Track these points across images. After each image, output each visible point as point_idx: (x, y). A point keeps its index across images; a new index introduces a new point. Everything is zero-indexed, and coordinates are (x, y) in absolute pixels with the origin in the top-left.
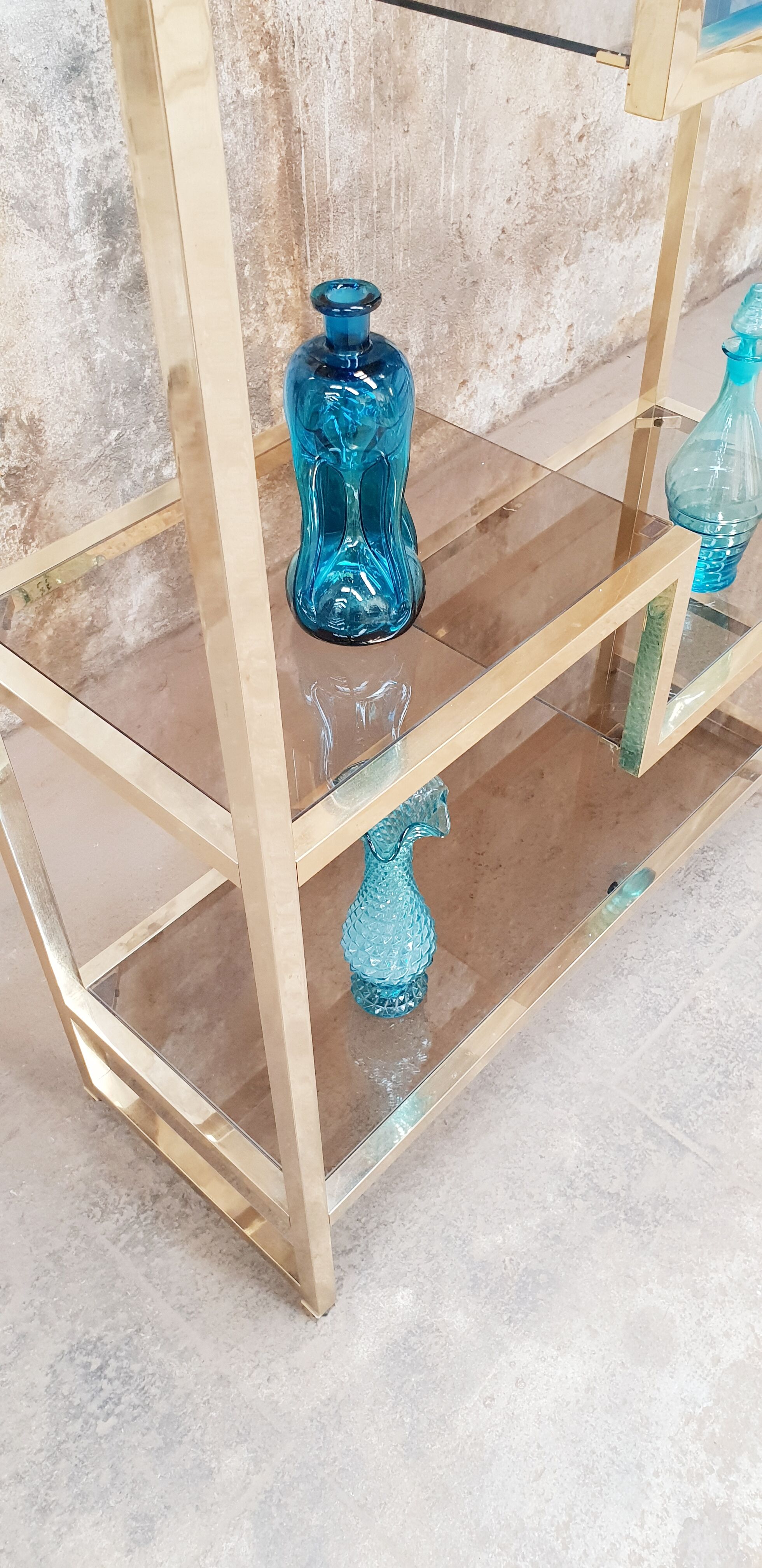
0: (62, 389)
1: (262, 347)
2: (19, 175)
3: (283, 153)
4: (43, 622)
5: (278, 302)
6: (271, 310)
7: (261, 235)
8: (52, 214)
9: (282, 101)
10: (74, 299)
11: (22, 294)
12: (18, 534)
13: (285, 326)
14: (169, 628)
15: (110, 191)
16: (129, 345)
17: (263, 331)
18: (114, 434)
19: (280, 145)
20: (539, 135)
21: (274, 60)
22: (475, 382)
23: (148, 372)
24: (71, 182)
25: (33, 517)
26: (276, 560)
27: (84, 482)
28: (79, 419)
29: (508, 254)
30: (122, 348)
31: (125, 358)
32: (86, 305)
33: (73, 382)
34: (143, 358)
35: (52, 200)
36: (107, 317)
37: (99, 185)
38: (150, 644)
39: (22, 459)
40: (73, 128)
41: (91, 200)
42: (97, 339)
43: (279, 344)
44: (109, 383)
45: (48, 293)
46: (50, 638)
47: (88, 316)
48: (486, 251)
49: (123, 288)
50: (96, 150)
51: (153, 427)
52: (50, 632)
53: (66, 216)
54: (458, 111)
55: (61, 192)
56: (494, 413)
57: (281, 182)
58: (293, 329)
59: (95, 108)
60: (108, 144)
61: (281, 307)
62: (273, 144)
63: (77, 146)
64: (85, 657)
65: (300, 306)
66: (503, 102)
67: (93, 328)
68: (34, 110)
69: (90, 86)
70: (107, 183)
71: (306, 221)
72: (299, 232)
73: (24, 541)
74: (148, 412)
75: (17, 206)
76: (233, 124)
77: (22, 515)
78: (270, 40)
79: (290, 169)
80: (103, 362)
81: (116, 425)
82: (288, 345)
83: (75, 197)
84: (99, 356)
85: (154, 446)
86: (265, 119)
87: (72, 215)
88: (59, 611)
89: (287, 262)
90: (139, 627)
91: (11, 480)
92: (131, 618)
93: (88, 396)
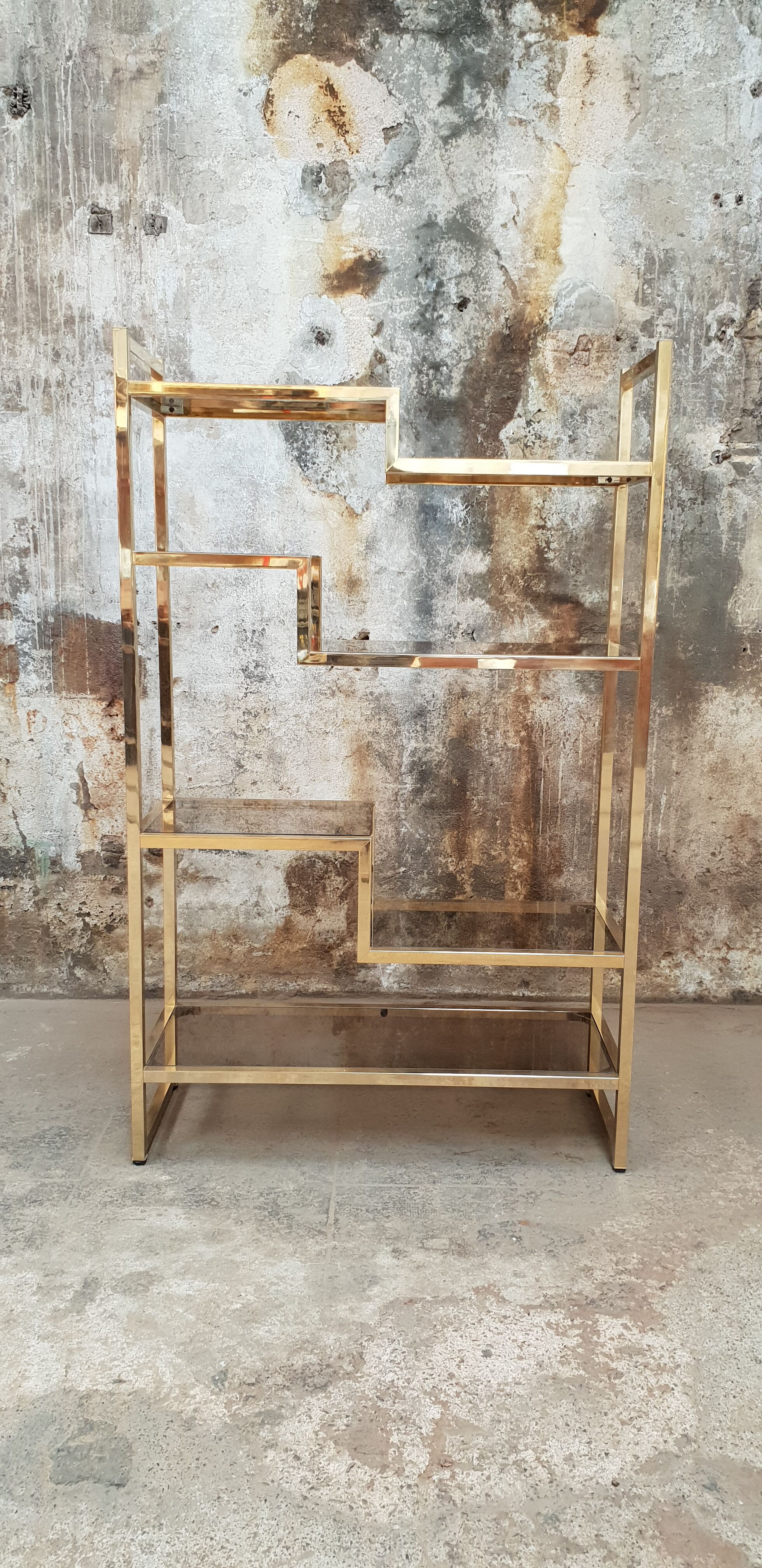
0: (380, 837)
1: (503, 864)
2: (383, 745)
3: (529, 776)
4: (339, 945)
5: (517, 846)
6: (511, 848)
7: (510, 809)
8: (395, 764)
9: (532, 754)
10: (396, 800)
11: (371, 789)
12: (339, 893)
13: (520, 860)
14: (410, 992)
15: (425, 763)
16: (421, 831)
17: (504, 856)
18: (403, 869)
19: (527, 772)
20: (742, 826)
21: (529, 736)
22: (680, 957)
23: (429, 848)
24: (406, 754)
25: (348, 888)
26: (494, 992)
27: (381, 885)
28: (385, 854)
29: (713, 886)
30: (417, 831)
31: (417, 836)
32: (402, 805)
33: (386, 836)
34: (427, 841)
35: (395, 758)
36: (412, 815)
37: (420, 759)
38: (396, 994)
39: (351, 859)
40: (413, 735)
41: (414, 763)
42: (404, 822)
43: (515, 868)
44: (405, 844)
45: (384, 793)
46: (340, 956)
47: (402, 810)
48: (690, 876)
49: (423, 804)
50: (422, 745)
51: (425, 876)
52: (342, 953)
53: (401, 766)
54: (665, 792)
55: (400, 755)
56: (700, 989)
57: (526, 789)
58: (525, 863)
59: (426, 731)
60: (429, 745)
61: (518, 849)
62: (523, 771)
63: (413, 742)
64: (357, 978)
65: (531, 853)
66: (706, 798)
67: (403, 817)
68: (396, 724)
69: (426, 722)
70: (424, 760)
71: (541, 813)
72: (536, 816)
73: (341, 897)
74: (424, 868)
75: (379, 755)
76: (500, 756)
77: (344, 884)
78: (529, 728)
79: (533, 785)
80: (405, 833)
81: (405, 866)
82: (521, 870)
83: (406, 760)
84: (403, 830)
85: (424, 885)
86: (520, 759)
87: (403, 766)
88: (349, 944)
89: (525, 828)
90: (391, 980)
91: (344, 866)
92: (388, 971)
93: (393, 846)
